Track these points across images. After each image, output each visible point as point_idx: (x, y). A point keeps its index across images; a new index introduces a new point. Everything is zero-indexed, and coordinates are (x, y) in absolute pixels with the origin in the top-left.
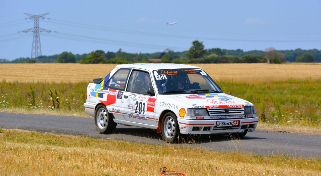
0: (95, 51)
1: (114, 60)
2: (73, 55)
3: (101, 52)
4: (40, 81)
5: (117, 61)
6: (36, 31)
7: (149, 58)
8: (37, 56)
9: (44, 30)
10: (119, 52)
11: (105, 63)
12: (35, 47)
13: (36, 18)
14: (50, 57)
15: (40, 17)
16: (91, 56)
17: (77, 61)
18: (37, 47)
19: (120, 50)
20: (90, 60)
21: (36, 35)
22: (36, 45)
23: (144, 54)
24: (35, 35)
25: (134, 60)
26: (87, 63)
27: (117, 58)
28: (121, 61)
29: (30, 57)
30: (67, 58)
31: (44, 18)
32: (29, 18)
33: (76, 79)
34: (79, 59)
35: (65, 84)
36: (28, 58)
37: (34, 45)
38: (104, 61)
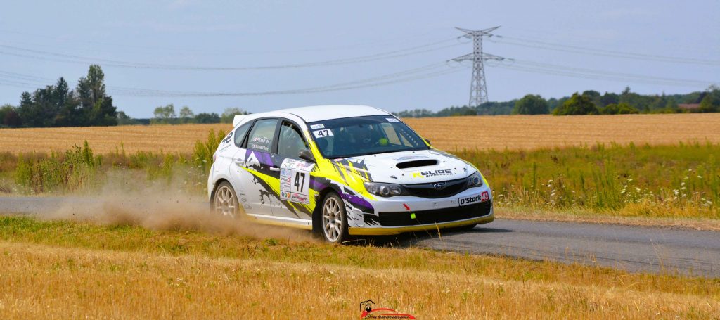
0: (581, 93)
1: (614, 108)
2: (544, 100)
3: (592, 94)
4: (467, 148)
5: (619, 110)
6: (478, 59)
7: (680, 103)
8: (479, 104)
9: (491, 57)
10: (626, 93)
11: (597, 113)
12: (477, 88)
13: (477, 36)
14: (504, 104)
15: (486, 33)
16: (572, 102)
17: (550, 110)
18: (479, 88)
19: (628, 89)
20: (571, 109)
21: (478, 65)
22: (478, 84)
23: (670, 97)
24: (476, 65)
25: (650, 107)
26: (566, 114)
27: (620, 104)
28: (626, 109)
29: (468, 105)
30: (533, 106)
31: (491, 36)
32: (464, 36)
33: (536, 144)
34: (554, 107)
35: (513, 153)
36: (465, 107)
37: (475, 83)
38: (595, 109)
